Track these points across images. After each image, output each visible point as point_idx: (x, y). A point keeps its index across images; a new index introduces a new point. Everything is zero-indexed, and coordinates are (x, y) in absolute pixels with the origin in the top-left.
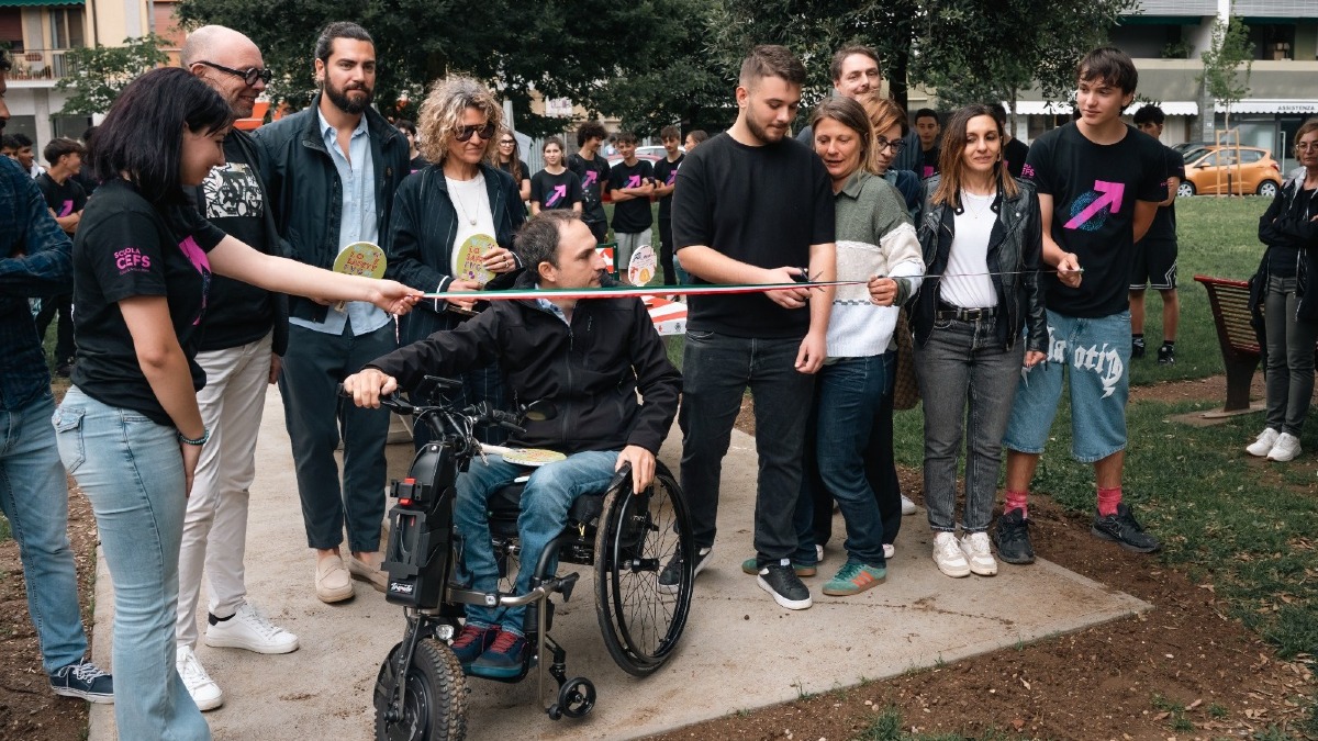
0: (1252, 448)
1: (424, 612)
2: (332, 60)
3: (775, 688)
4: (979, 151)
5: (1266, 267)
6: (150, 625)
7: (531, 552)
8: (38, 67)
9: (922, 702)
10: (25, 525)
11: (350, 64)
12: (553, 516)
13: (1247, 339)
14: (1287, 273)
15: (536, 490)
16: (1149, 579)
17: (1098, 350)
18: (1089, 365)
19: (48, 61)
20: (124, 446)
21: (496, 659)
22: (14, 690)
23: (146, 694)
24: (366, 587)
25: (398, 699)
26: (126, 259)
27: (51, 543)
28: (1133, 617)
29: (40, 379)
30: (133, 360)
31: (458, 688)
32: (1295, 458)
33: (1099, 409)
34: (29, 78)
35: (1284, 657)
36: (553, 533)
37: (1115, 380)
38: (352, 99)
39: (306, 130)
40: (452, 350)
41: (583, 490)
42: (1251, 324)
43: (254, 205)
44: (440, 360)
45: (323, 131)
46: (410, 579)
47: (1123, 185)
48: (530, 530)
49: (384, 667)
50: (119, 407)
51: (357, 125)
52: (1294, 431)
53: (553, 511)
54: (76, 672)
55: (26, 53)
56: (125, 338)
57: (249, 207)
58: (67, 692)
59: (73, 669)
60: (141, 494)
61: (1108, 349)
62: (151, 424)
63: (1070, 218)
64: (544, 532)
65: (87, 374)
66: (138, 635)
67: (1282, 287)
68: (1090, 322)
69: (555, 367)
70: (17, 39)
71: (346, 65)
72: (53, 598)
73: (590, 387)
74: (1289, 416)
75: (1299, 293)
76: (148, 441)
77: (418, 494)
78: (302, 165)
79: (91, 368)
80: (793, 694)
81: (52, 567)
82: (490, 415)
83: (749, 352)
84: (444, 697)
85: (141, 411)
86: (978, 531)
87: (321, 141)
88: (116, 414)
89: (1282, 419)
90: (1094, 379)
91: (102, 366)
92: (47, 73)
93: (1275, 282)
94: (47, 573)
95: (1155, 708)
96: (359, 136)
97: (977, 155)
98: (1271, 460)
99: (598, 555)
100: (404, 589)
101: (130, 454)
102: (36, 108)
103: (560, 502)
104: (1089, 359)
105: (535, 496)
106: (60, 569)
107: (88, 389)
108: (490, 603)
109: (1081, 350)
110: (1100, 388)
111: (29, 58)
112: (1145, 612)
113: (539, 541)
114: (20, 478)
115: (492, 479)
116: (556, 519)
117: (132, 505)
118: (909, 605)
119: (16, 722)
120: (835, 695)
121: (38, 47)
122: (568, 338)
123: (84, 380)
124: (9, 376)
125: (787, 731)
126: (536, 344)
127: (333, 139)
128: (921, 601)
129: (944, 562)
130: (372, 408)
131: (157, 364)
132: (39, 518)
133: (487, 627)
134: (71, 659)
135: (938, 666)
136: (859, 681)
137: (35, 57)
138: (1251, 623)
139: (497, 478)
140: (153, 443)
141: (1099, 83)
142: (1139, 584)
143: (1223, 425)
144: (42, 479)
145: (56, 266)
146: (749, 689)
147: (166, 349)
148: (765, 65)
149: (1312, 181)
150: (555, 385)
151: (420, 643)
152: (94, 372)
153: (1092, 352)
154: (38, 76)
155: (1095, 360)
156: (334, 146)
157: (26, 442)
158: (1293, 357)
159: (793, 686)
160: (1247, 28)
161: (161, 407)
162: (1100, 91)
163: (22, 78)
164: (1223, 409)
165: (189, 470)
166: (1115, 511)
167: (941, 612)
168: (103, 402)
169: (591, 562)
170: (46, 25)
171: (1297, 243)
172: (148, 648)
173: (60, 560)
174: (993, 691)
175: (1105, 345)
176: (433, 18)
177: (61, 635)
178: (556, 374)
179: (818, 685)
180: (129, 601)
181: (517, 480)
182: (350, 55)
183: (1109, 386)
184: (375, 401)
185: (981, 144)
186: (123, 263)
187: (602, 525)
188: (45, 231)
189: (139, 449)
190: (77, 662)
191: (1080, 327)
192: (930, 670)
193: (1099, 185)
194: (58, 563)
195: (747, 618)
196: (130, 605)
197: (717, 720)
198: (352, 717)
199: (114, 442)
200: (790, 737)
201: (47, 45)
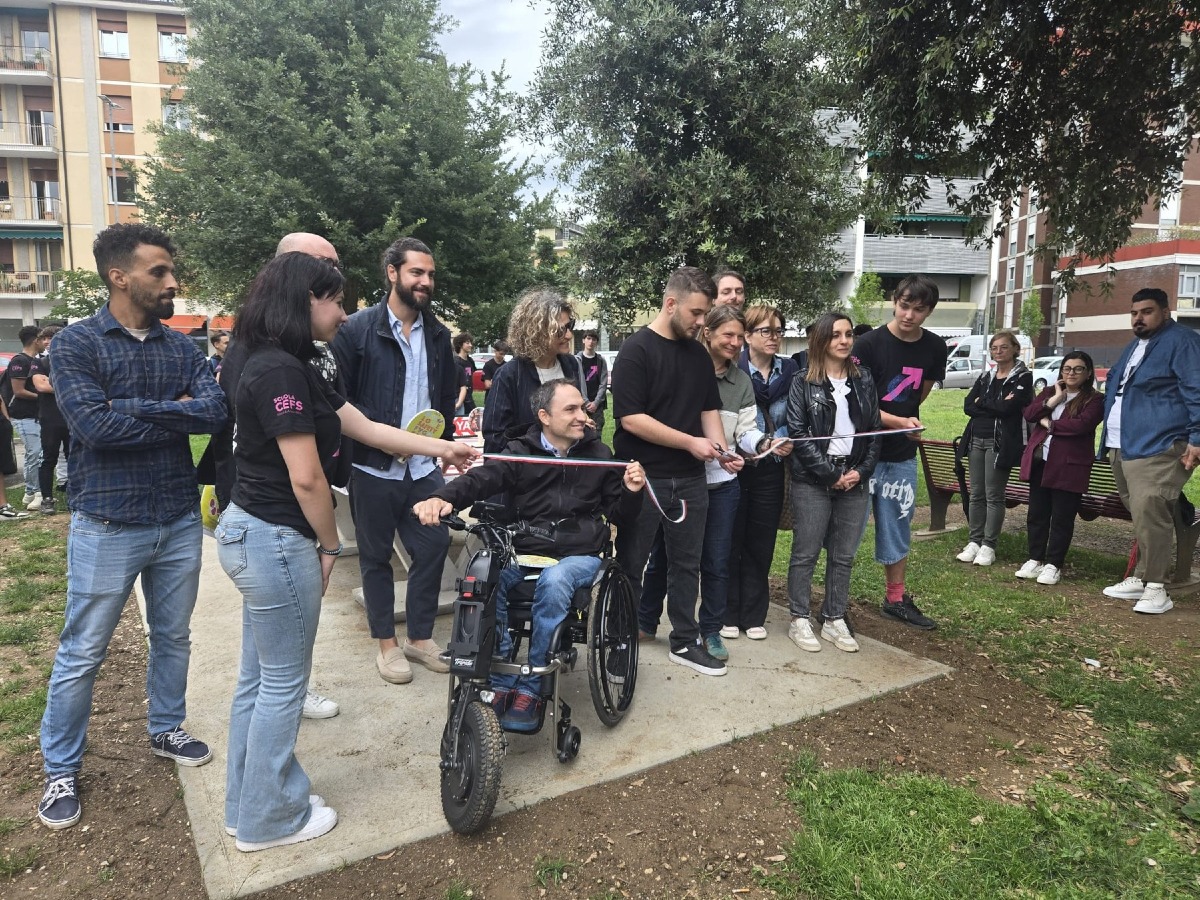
0: (961, 556)
1: (475, 681)
2: (404, 269)
3: (713, 733)
4: (842, 344)
5: (969, 430)
6: (290, 697)
7: (545, 632)
8: (25, 283)
9: (822, 743)
10: (158, 615)
11: (419, 272)
12: (562, 605)
13: (950, 481)
14: (987, 435)
15: (549, 585)
16: (939, 649)
17: (899, 484)
18: (892, 496)
19: (33, 279)
20: (279, 555)
21: (518, 715)
22: (109, 758)
23: (278, 753)
24: (420, 668)
25: (452, 751)
26: (284, 403)
27: (173, 632)
28: (944, 677)
29: (190, 501)
30: (287, 484)
31: (494, 741)
32: (993, 564)
33: (895, 526)
34: (18, 291)
35: (1067, 708)
36: (561, 618)
37: (909, 505)
38: (418, 299)
39: (378, 322)
40: (487, 479)
41: (581, 584)
42: (954, 470)
43: (332, 373)
44: (479, 487)
45: (392, 323)
46: (471, 656)
47: (921, 370)
48: (543, 616)
49: (447, 726)
50: (277, 523)
51: (415, 320)
52: (991, 544)
53: (562, 600)
54: (170, 738)
55: (16, 273)
56: (282, 468)
57: (329, 374)
58: (162, 753)
59: (168, 736)
60: (290, 594)
61: (905, 484)
62: (301, 537)
63: (887, 393)
64: (554, 617)
65: (251, 498)
66: (280, 704)
67: (983, 445)
68: (894, 464)
69: (549, 492)
70: (8, 262)
71: (417, 273)
72: (167, 676)
73: (574, 510)
74: (987, 533)
75: (997, 449)
76: (299, 550)
77: (479, 589)
78: (376, 349)
79: (254, 492)
80: (727, 738)
81: (170, 652)
82: (527, 530)
83: (671, 488)
84: (483, 749)
85: (294, 527)
86: (837, 618)
87: (389, 331)
88: (274, 529)
89: (982, 536)
90: (895, 505)
91: (262, 490)
92: (32, 288)
93: (977, 442)
94: (166, 656)
95: (994, 747)
96: (416, 329)
97: (840, 347)
98: (977, 565)
99: (590, 636)
100: (466, 664)
101: (285, 562)
102: (24, 314)
103: (567, 594)
104: (893, 491)
105: (548, 590)
106: (178, 654)
107: (252, 509)
108: (524, 672)
109: (887, 484)
110: (898, 512)
111: (18, 277)
112: (950, 673)
113: (552, 624)
114: (162, 580)
115: (509, 577)
116: (564, 606)
117: (284, 602)
118: (780, 668)
119: (118, 786)
120: (757, 737)
121: (25, 269)
122: (562, 473)
123: (247, 502)
124: (164, 496)
125: (734, 767)
126: (539, 476)
127: (399, 329)
128: (787, 665)
129: (801, 640)
130: (434, 525)
131: (307, 488)
132: (169, 612)
133: (507, 691)
134: (169, 727)
135: (822, 715)
136: (770, 727)
137: (25, 276)
138: (1030, 683)
139: (513, 576)
140: (304, 552)
141: (918, 303)
142: (935, 653)
143: (931, 541)
144: (178, 583)
145: (208, 410)
146: (694, 733)
147: (315, 477)
148: (693, 284)
149: (1002, 372)
150: (549, 506)
151: (470, 706)
152: (257, 495)
153: (895, 486)
154: (25, 290)
155: (897, 492)
156: (399, 334)
157: (170, 554)
158: (991, 493)
159: (725, 731)
160: (879, 279)
161: (308, 523)
162: (917, 309)
163: (12, 291)
164: (928, 528)
165: (326, 575)
166: (901, 600)
167: (805, 673)
168: (263, 519)
169: (584, 641)
170: (32, 254)
171: (995, 415)
172: (288, 714)
173: (178, 647)
174: (871, 734)
175: (904, 481)
176: (355, 254)
177: (166, 707)
178: (550, 497)
179: (745, 730)
180: (276, 678)
181: (526, 578)
182: (420, 266)
183: (905, 508)
184: (436, 520)
185: (844, 339)
186: (280, 407)
187: (592, 613)
188: (203, 385)
189: (290, 557)
190: (172, 730)
191: (888, 469)
192: (817, 717)
193: (906, 370)
194: (177, 649)
195: (669, 678)
196: (274, 681)
197: (680, 759)
198: (400, 768)
199: (272, 552)
200: (737, 772)
201: (33, 268)
